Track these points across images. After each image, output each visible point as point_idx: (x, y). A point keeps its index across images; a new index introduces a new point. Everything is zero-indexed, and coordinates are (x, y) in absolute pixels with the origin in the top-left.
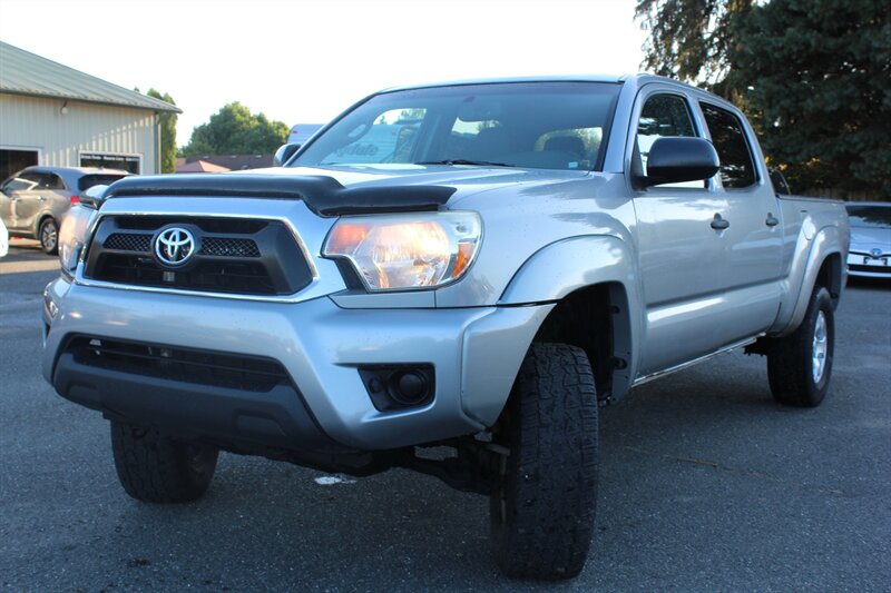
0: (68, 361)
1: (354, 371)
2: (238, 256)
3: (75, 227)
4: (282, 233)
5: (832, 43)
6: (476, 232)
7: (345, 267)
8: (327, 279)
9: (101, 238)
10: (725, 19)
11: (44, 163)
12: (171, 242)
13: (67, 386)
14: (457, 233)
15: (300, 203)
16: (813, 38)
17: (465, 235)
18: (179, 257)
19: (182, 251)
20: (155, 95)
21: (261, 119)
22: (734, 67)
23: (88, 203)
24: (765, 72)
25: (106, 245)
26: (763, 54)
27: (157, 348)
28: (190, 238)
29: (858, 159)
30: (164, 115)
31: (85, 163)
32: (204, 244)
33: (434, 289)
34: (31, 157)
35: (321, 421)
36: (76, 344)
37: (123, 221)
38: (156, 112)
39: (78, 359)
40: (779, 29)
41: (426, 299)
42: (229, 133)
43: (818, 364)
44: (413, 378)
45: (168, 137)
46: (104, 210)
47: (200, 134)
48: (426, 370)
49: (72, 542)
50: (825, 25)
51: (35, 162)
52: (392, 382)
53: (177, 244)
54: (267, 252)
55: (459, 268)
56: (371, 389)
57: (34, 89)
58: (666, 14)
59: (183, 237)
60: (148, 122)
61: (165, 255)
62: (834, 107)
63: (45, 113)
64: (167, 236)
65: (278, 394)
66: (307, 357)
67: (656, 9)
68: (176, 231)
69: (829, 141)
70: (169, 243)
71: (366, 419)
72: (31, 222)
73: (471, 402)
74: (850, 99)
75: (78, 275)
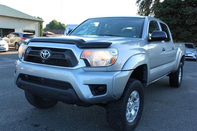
0: (20, 80)
1: (88, 86)
2: (60, 57)
3: (22, 49)
4: (71, 52)
5: (176, 10)
6: (117, 53)
7: (86, 61)
8: (81, 64)
9: (28, 52)
10: (154, 5)
11: (16, 31)
12: (44, 53)
13: (19, 85)
14: (113, 54)
15: (75, 45)
16: (172, 9)
17: (114, 54)
18: (46, 57)
19: (47, 56)
20: (38, 18)
21: (60, 23)
22: (156, 14)
23: (25, 43)
24: (162, 16)
25: (29, 53)
26: (162, 12)
27: (41, 78)
28: (49, 53)
29: (180, 34)
30: (40, 22)
31: (24, 32)
32: (52, 54)
33: (107, 67)
34: (13, 30)
35: (79, 97)
36: (22, 76)
37: (33, 48)
38: (39, 21)
39: (22, 79)
40: (165, 7)
41: (105, 69)
42: (53, 25)
43: (180, 78)
44: (101, 88)
45: (41, 26)
46: (29, 45)
47: (47, 26)
48: (105, 86)
49: (21, 120)
50: (174, 7)
51: (14, 31)
52: (97, 88)
53: (46, 54)
54: (67, 57)
55: (113, 62)
56: (91, 90)
57: (14, 16)
58: (142, 3)
59: (47, 52)
60: (37, 23)
61: (43, 56)
62: (176, 23)
63: (16, 21)
64: (43, 52)
65: (69, 91)
66: (76, 81)
67: (140, 2)
68: (46, 51)
69: (174, 30)
70: (44, 54)
71: (90, 97)
72: (13, 43)
73: (115, 93)
74: (179, 21)
75: (22, 60)
